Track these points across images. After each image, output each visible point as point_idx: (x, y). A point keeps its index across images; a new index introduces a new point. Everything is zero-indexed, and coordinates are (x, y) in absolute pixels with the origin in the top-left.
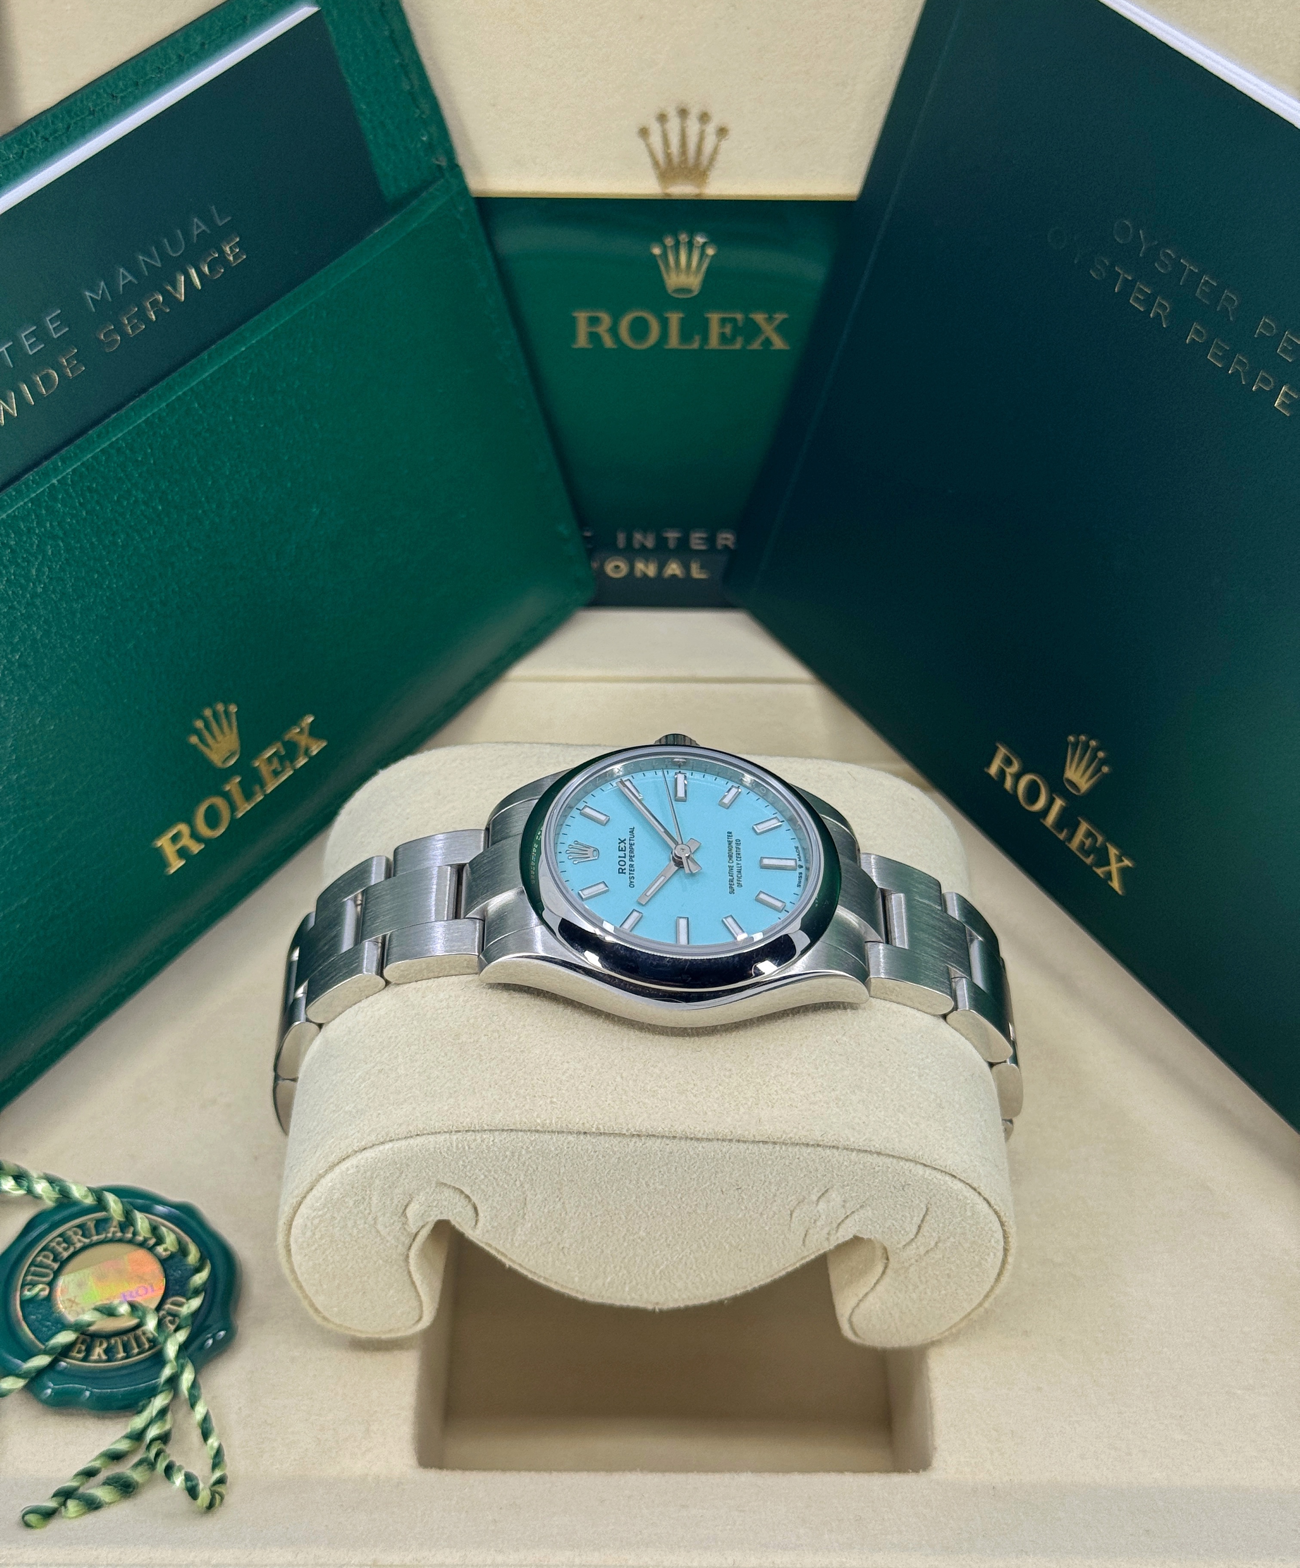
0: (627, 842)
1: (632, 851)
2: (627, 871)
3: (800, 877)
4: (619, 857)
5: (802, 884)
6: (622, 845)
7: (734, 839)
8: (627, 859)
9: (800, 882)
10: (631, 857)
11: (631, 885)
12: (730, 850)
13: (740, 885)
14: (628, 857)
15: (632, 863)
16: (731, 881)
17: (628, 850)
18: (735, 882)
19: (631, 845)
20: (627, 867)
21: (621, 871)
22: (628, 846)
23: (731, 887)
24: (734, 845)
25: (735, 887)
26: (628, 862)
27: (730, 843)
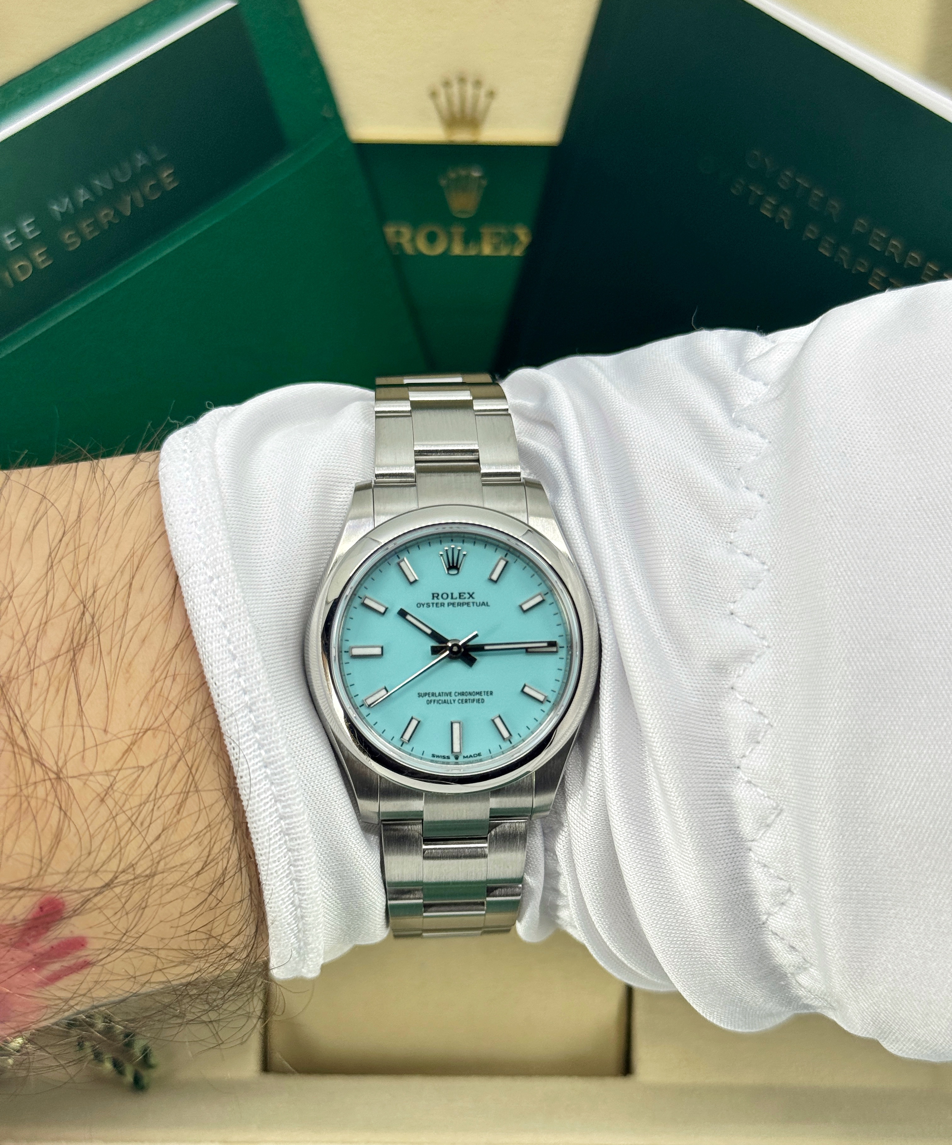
0: (471, 600)
1: (459, 604)
2: (436, 601)
3: (444, 757)
4: (452, 594)
5: (435, 759)
6: (467, 596)
7: (484, 697)
8: (449, 600)
9: (438, 756)
10: (453, 604)
11: (420, 605)
12: (470, 694)
13: (429, 702)
14: (452, 601)
15: (446, 605)
16: (433, 694)
17: (461, 601)
18: (433, 698)
19: (468, 604)
20: (441, 600)
21: (435, 596)
22: (466, 601)
23: (425, 694)
24: (477, 697)
25: (427, 698)
26: (446, 602)
27: (479, 693)
